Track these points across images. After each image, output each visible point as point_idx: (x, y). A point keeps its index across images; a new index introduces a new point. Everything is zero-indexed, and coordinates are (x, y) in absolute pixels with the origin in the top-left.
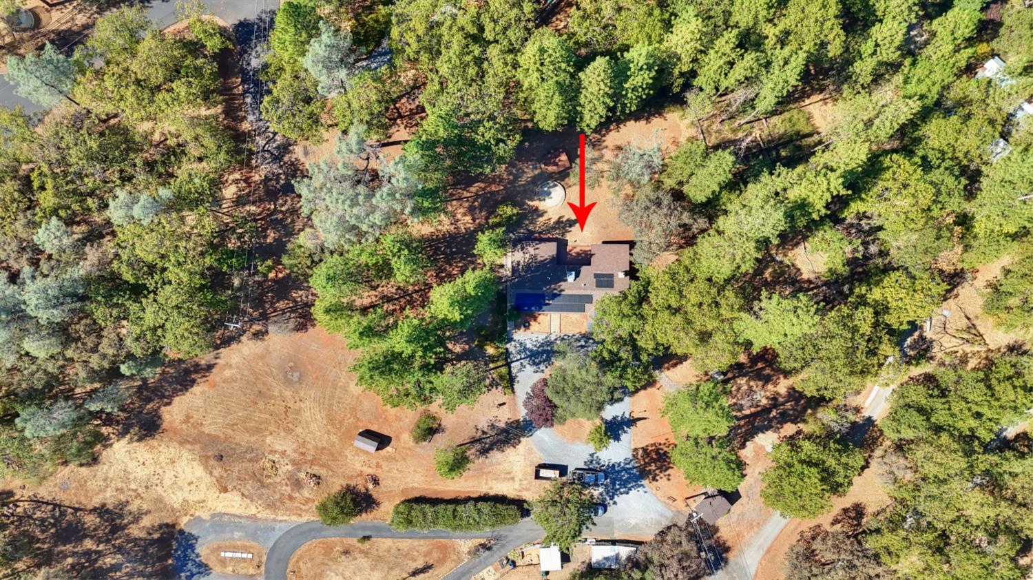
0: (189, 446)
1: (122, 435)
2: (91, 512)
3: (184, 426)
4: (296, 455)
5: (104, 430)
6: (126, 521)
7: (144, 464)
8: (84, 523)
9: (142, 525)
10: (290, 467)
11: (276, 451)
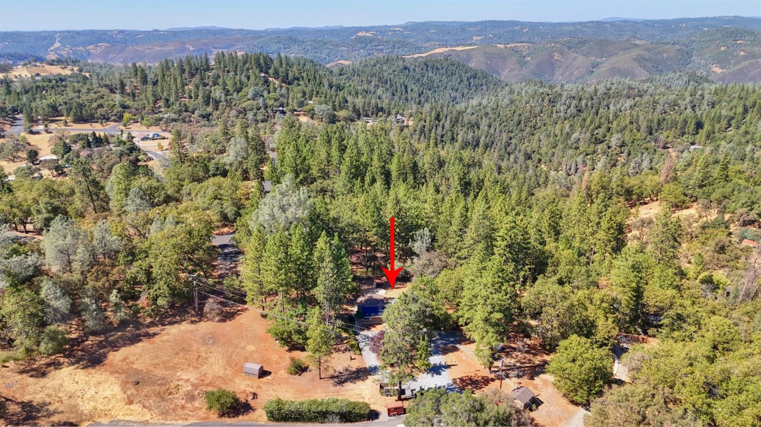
0: (117, 375)
1: (73, 364)
2: (18, 403)
3: (120, 363)
4: (197, 381)
5: (62, 360)
6: (39, 415)
7: (77, 383)
8: (8, 409)
9: (51, 419)
10: (190, 388)
11: (182, 380)
